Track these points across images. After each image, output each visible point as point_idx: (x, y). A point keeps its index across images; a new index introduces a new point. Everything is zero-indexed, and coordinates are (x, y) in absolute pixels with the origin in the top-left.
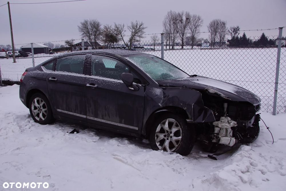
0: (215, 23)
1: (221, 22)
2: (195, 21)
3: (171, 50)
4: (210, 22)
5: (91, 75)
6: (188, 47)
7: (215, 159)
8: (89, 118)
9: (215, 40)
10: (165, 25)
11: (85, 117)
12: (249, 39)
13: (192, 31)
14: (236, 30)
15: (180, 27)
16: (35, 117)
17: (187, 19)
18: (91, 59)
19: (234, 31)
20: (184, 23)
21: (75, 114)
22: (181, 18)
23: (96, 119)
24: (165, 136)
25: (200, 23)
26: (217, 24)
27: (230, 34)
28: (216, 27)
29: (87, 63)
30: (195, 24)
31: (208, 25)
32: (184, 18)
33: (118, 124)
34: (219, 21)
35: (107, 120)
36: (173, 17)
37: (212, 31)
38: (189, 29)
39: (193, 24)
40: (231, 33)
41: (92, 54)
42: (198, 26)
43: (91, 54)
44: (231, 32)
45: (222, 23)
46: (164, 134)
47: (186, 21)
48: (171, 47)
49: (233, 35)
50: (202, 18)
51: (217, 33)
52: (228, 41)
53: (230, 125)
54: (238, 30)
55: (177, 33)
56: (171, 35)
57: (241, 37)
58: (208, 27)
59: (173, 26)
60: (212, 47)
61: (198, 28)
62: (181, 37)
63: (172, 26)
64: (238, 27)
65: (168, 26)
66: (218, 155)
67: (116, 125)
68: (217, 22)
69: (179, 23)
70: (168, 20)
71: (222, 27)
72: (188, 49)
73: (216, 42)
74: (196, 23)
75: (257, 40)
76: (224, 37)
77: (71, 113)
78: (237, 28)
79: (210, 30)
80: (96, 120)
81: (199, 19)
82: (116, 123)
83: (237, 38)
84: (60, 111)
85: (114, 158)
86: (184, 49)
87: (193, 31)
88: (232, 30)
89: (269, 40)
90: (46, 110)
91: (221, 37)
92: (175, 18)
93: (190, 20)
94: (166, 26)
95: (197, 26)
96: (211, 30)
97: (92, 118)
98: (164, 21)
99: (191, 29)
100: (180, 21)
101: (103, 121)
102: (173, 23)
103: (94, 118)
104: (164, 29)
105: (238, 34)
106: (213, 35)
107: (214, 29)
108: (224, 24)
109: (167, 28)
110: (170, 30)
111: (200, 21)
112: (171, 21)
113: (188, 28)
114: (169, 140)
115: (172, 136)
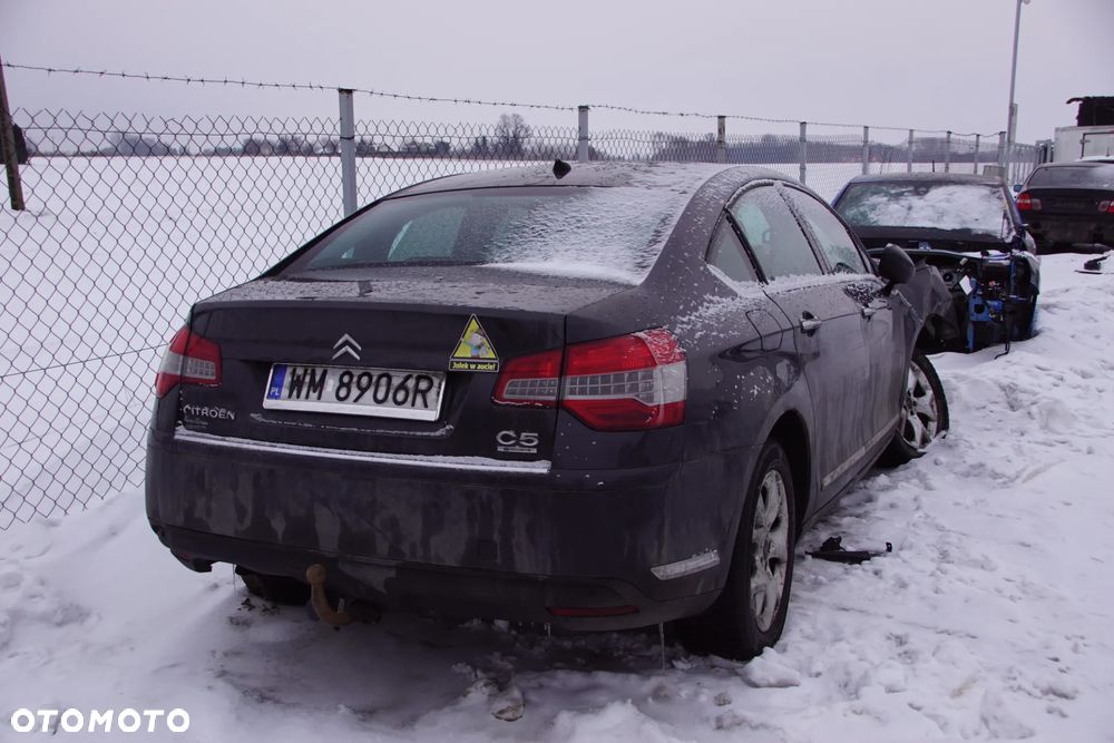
11: (863, 451)
21: (852, 460)
77: (847, 465)
97: (870, 445)
114: (916, 416)
115: (915, 399)
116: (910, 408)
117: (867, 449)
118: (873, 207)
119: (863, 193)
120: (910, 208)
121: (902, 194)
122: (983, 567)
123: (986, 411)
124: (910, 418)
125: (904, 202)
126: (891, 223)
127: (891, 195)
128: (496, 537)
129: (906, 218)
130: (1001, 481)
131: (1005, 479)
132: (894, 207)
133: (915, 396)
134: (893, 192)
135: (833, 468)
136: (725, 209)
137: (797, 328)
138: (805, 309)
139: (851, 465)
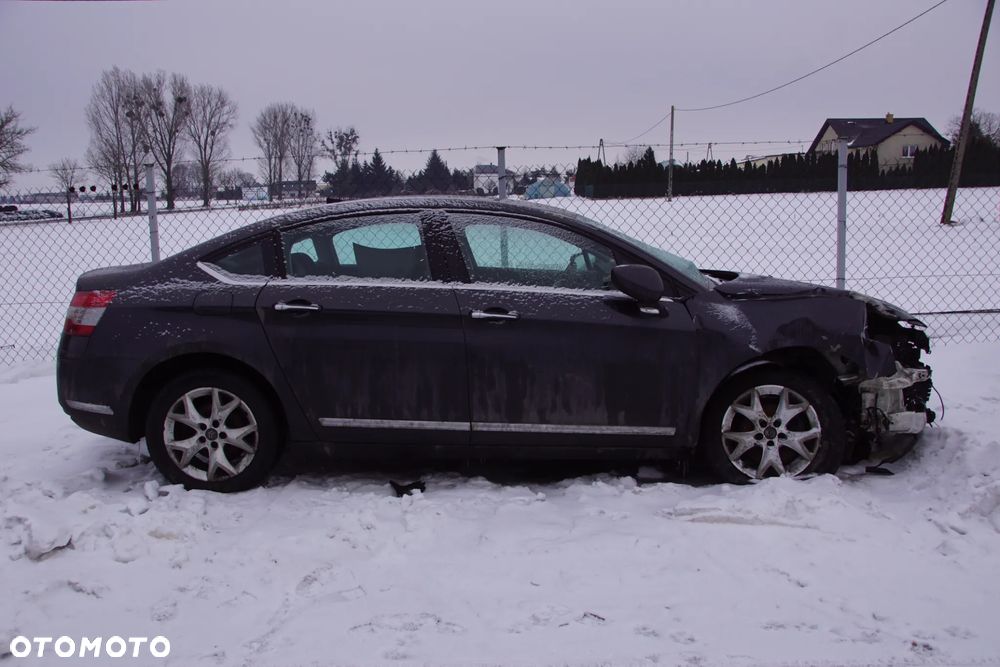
0: (276, 117)
1: (295, 114)
2: (208, 109)
3: (128, 215)
4: (259, 115)
5: (470, 282)
6: (191, 203)
7: (887, 473)
8: (485, 429)
9: (280, 176)
10: (96, 122)
11: (465, 426)
12: (392, 172)
13: (200, 146)
14: (346, 141)
15: (155, 131)
16: (185, 470)
17: (180, 100)
18: (450, 228)
19: (339, 146)
20: (171, 116)
21: (416, 424)
22: (157, 97)
23: (514, 427)
24: (759, 437)
25: (225, 117)
26: (285, 121)
27: (329, 153)
28: (282, 132)
29: (441, 242)
30: (210, 120)
31: (254, 123)
32: (168, 98)
33: (604, 428)
34: (289, 111)
35: (559, 423)
36: (124, 94)
37: (268, 144)
38: (187, 136)
39: (200, 118)
40: (332, 151)
41: (447, 212)
42: (220, 126)
43: (441, 210)
44: (331, 147)
45: (299, 117)
46: (753, 433)
47: (175, 109)
48: (128, 207)
49: (339, 158)
50: (233, 97)
51: (288, 153)
52: (328, 177)
53: (912, 380)
54: (354, 140)
55: (147, 152)
56: (122, 161)
57: (366, 164)
58: (254, 131)
59: (128, 129)
60: (275, 201)
61: (219, 135)
62: (163, 169)
63: (125, 128)
64: (352, 132)
65: (111, 125)
66: (892, 460)
67: (598, 432)
68: (284, 114)
69: (148, 115)
70: (108, 106)
71: (301, 131)
72: (191, 211)
73: (285, 183)
74: (212, 116)
75: (417, 174)
76: (311, 163)
77: (396, 424)
78: (348, 133)
79: (262, 140)
80: (513, 429)
81: (223, 103)
82: (596, 427)
83: (356, 166)
84: (340, 424)
85: (693, 521)
86: (180, 211)
87: (203, 146)
88: (335, 140)
89: (452, 172)
90: (253, 433)
91: (299, 166)
92: (135, 98)
93: (189, 105)
94: (102, 126)
95: (217, 127)
96: (265, 140)
97: (495, 427)
98: (93, 106)
99: (196, 137)
100: (153, 107)
101: (544, 428)
102: (127, 115)
103: (506, 424)
104: (94, 137)
105: (356, 155)
106: (273, 160)
107: (275, 136)
108: (307, 120)
109: (104, 133)
110: (119, 140)
111: (226, 109)
112: (118, 106)
113: (183, 133)
114: (775, 446)
115: (785, 432)
116: (769, 437)
117: (480, 427)
133: (787, 428)
135: (355, 416)
136: (274, 230)
137: (265, 308)
138: (303, 298)
139: (410, 426)
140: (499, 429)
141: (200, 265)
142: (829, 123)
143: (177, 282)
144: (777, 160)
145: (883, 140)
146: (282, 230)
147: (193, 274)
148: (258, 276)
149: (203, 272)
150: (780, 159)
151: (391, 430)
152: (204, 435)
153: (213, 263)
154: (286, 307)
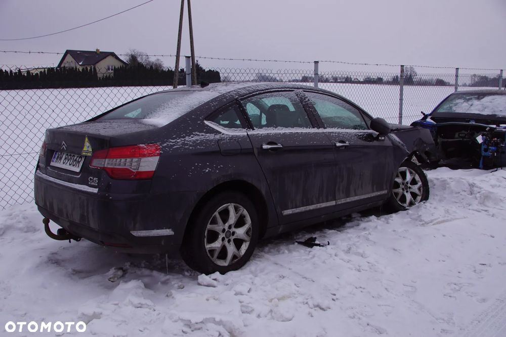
11: (333, 203)
16: (216, 262)
18: (309, 100)
21: (319, 206)
23: (348, 200)
24: (403, 190)
33: (371, 194)
35: (360, 195)
41: (303, 91)
43: (301, 90)
46: (401, 188)
67: (370, 196)
77: (312, 207)
84: (291, 212)
90: (249, 228)
97: (343, 201)
101: (356, 198)
103: (346, 199)
114: (409, 193)
115: (410, 186)
116: (406, 189)
117: (339, 202)
118: (456, 104)
119: (455, 98)
120: (472, 105)
121: (471, 99)
122: (362, 256)
123: (459, 195)
124: (405, 193)
125: (470, 103)
126: (461, 111)
127: (466, 99)
128: (86, 214)
129: (468, 109)
130: (422, 223)
131: (424, 223)
132: (465, 104)
133: (410, 184)
134: (468, 98)
135: (296, 207)
136: (236, 100)
137: (258, 148)
138: (272, 141)
139: (316, 208)
140: (344, 202)
141: (206, 122)
142: (68, 52)
143: (198, 135)
144: (45, 71)
145: (98, 62)
146: (241, 100)
147: (206, 129)
148: (240, 129)
149: (210, 127)
150: (46, 70)
151: (310, 211)
152: (224, 236)
153: (213, 121)
154: (269, 147)
